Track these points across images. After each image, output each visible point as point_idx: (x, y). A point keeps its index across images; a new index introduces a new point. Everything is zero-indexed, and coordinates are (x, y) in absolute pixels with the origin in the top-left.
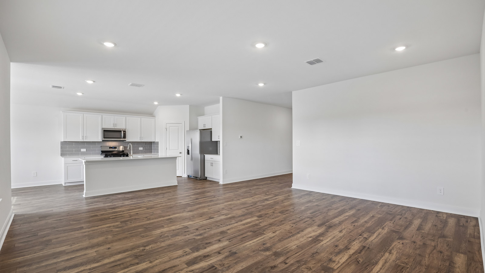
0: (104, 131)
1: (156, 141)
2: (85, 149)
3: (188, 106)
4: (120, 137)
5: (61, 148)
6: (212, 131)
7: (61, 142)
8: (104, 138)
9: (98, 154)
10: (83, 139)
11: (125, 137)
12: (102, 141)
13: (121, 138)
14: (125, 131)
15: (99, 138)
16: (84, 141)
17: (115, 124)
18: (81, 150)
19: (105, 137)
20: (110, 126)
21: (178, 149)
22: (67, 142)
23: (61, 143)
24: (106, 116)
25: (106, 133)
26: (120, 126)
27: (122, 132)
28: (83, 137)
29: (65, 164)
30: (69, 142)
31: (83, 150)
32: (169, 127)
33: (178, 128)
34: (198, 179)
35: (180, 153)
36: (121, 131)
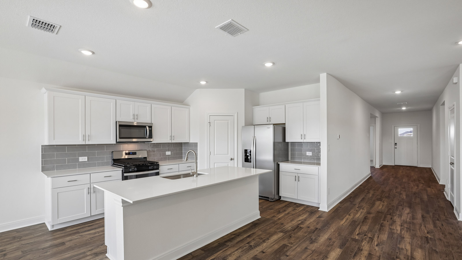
0: (120, 126)
1: (191, 141)
2: (86, 158)
3: (244, 89)
4: (143, 136)
5: (43, 156)
6: (285, 127)
7: (42, 146)
8: (120, 138)
9: (106, 164)
10: (84, 140)
11: (151, 136)
12: (115, 143)
13: (146, 138)
14: (150, 127)
15: (111, 138)
16: (87, 143)
17: (136, 114)
18: (78, 159)
19: (122, 136)
20: (128, 118)
21: (228, 154)
22: (54, 145)
23: (42, 148)
24: (122, 101)
25: (124, 130)
26: (144, 119)
27: (148, 128)
28: (84, 136)
29: (53, 188)
30: (57, 145)
31: (83, 159)
32: (214, 120)
33: (228, 122)
34: (270, 200)
35: (232, 159)
36: (145, 127)
